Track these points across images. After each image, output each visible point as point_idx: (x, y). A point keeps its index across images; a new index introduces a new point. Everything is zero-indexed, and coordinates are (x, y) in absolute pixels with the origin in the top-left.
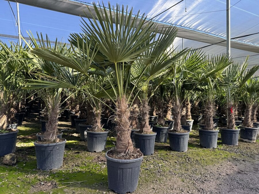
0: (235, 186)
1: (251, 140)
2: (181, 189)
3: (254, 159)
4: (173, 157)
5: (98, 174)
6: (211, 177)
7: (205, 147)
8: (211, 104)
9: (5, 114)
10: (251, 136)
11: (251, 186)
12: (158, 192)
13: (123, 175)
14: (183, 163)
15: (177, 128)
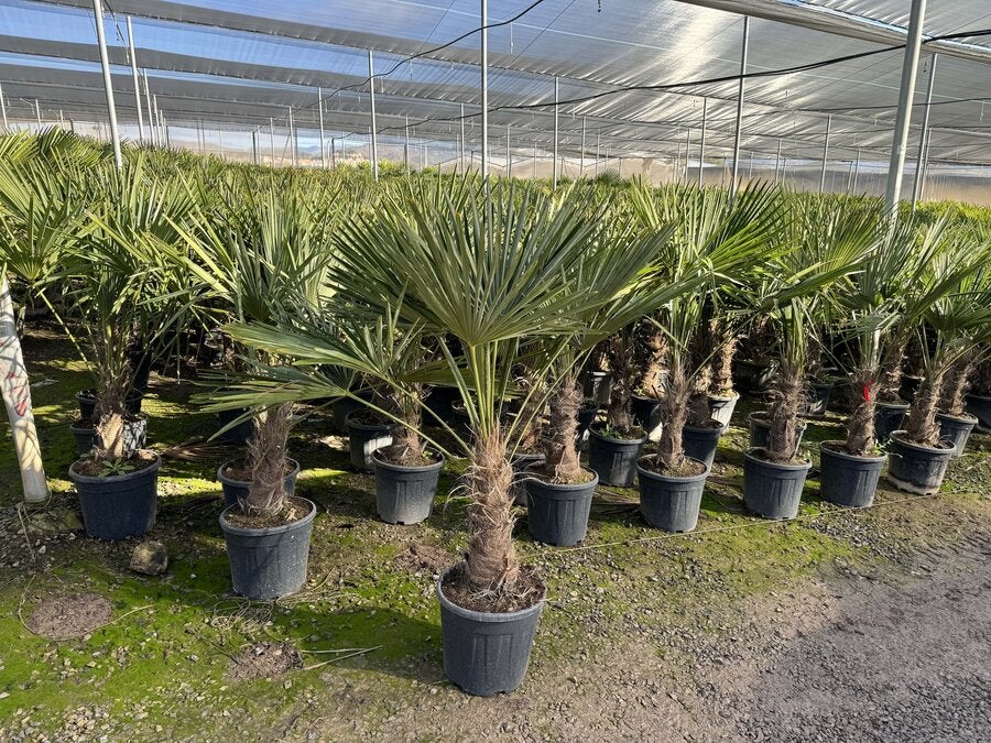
0: (811, 679)
1: (923, 486)
2: (650, 683)
3: (905, 570)
4: (645, 554)
5: (413, 622)
6: (749, 645)
7: (758, 516)
8: (795, 374)
9: (117, 411)
10: (926, 473)
11: (861, 680)
12: (584, 694)
13: (485, 650)
14: (672, 582)
15: (667, 459)
